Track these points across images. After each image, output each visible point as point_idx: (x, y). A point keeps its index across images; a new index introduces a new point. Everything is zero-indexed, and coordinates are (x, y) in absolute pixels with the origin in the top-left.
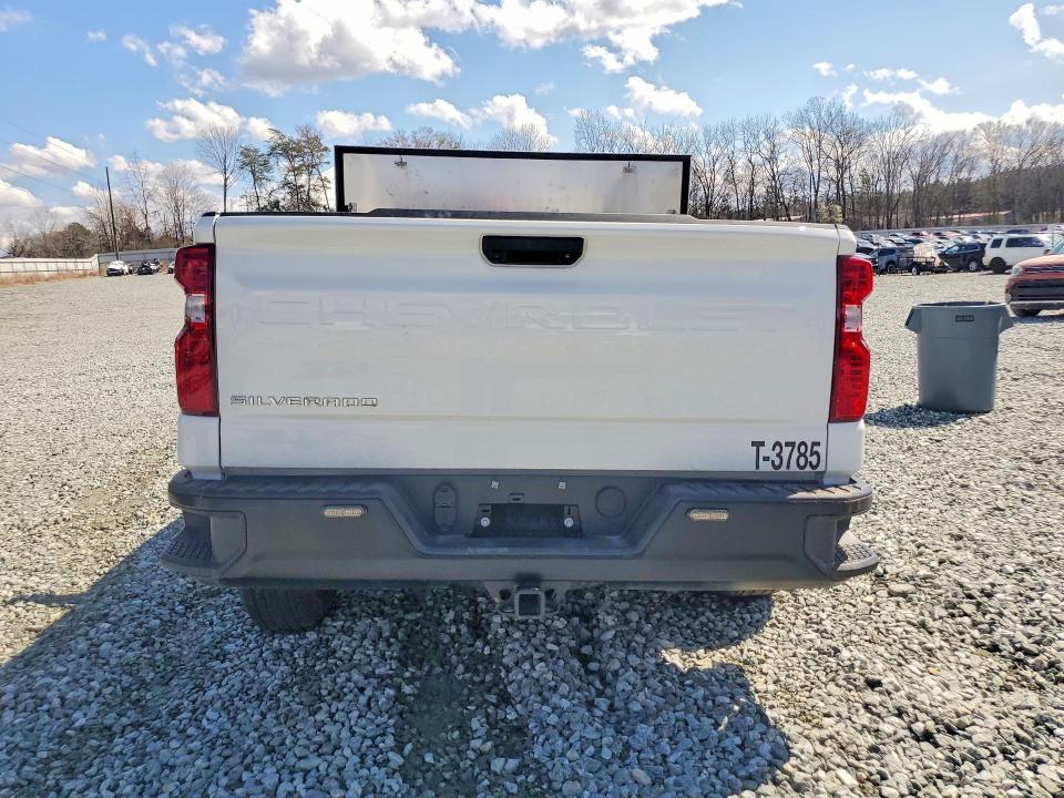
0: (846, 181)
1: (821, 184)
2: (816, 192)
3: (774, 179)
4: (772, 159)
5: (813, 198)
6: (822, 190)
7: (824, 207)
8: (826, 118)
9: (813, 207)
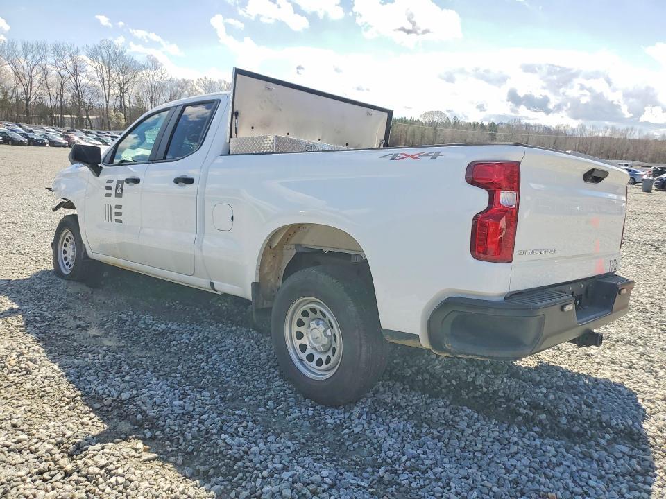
0: (126, 98)
1: (110, 98)
2: (107, 102)
3: (77, 89)
4: (75, 74)
5: (105, 106)
6: (111, 102)
7: (113, 113)
8: (112, 55)
9: (105, 111)
